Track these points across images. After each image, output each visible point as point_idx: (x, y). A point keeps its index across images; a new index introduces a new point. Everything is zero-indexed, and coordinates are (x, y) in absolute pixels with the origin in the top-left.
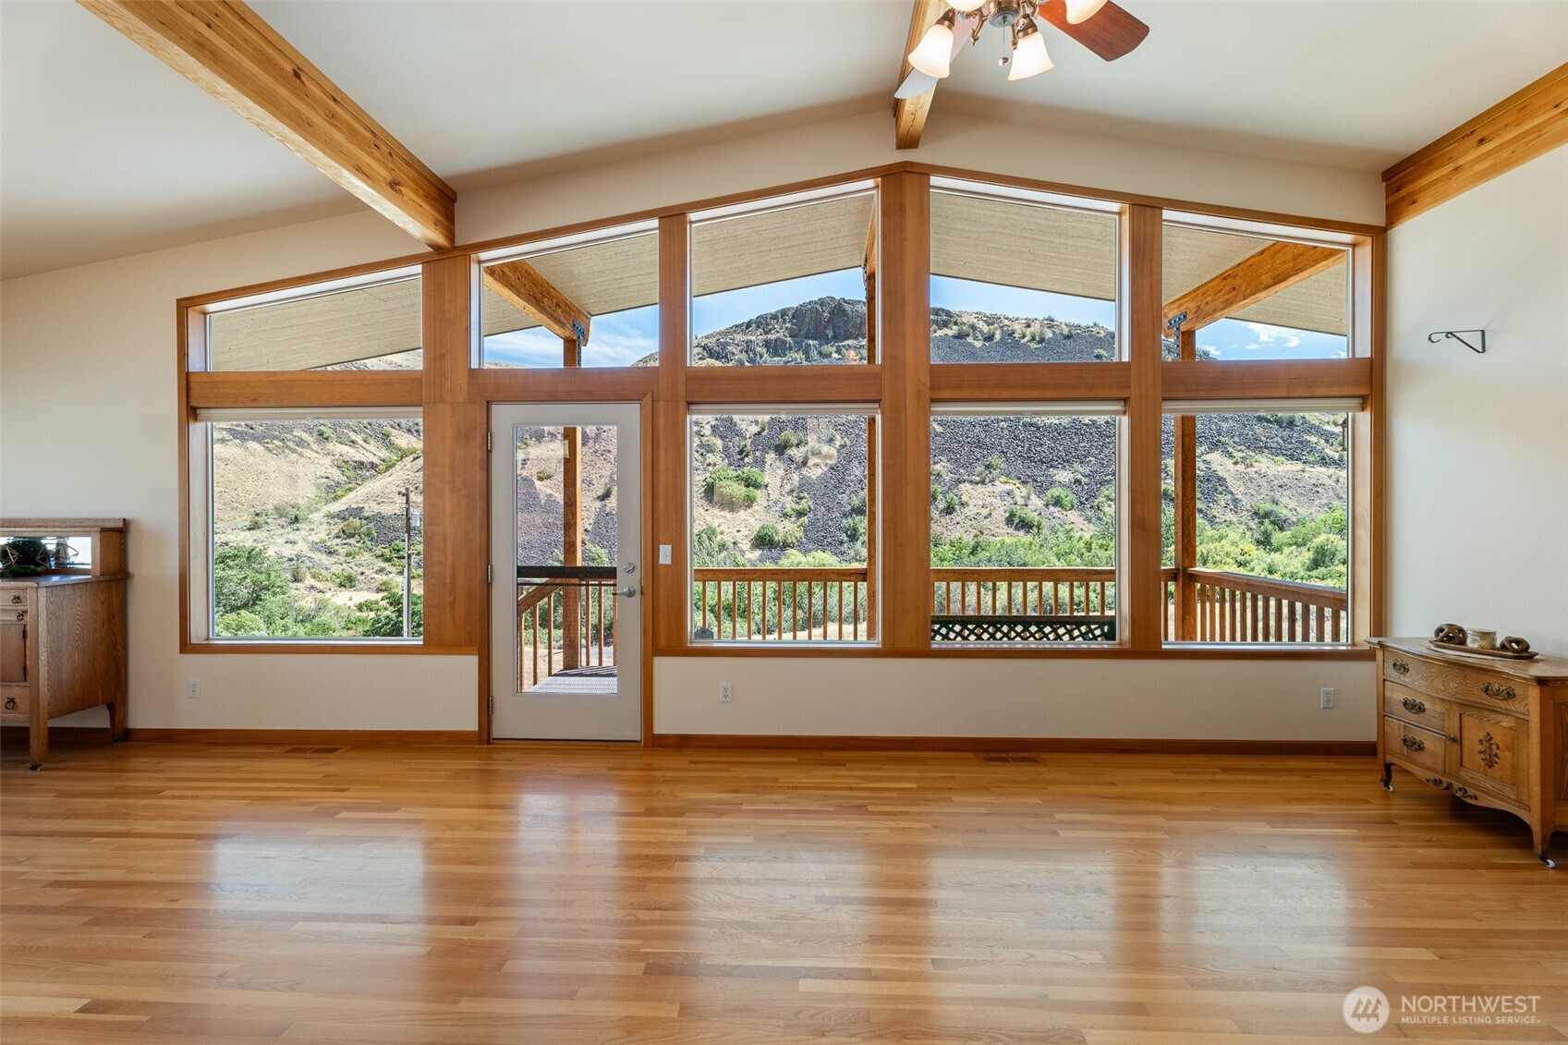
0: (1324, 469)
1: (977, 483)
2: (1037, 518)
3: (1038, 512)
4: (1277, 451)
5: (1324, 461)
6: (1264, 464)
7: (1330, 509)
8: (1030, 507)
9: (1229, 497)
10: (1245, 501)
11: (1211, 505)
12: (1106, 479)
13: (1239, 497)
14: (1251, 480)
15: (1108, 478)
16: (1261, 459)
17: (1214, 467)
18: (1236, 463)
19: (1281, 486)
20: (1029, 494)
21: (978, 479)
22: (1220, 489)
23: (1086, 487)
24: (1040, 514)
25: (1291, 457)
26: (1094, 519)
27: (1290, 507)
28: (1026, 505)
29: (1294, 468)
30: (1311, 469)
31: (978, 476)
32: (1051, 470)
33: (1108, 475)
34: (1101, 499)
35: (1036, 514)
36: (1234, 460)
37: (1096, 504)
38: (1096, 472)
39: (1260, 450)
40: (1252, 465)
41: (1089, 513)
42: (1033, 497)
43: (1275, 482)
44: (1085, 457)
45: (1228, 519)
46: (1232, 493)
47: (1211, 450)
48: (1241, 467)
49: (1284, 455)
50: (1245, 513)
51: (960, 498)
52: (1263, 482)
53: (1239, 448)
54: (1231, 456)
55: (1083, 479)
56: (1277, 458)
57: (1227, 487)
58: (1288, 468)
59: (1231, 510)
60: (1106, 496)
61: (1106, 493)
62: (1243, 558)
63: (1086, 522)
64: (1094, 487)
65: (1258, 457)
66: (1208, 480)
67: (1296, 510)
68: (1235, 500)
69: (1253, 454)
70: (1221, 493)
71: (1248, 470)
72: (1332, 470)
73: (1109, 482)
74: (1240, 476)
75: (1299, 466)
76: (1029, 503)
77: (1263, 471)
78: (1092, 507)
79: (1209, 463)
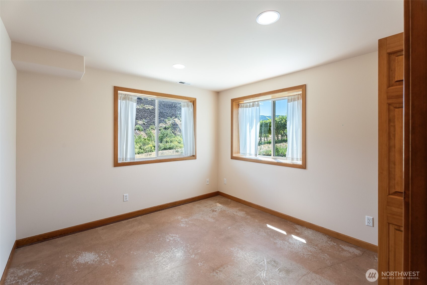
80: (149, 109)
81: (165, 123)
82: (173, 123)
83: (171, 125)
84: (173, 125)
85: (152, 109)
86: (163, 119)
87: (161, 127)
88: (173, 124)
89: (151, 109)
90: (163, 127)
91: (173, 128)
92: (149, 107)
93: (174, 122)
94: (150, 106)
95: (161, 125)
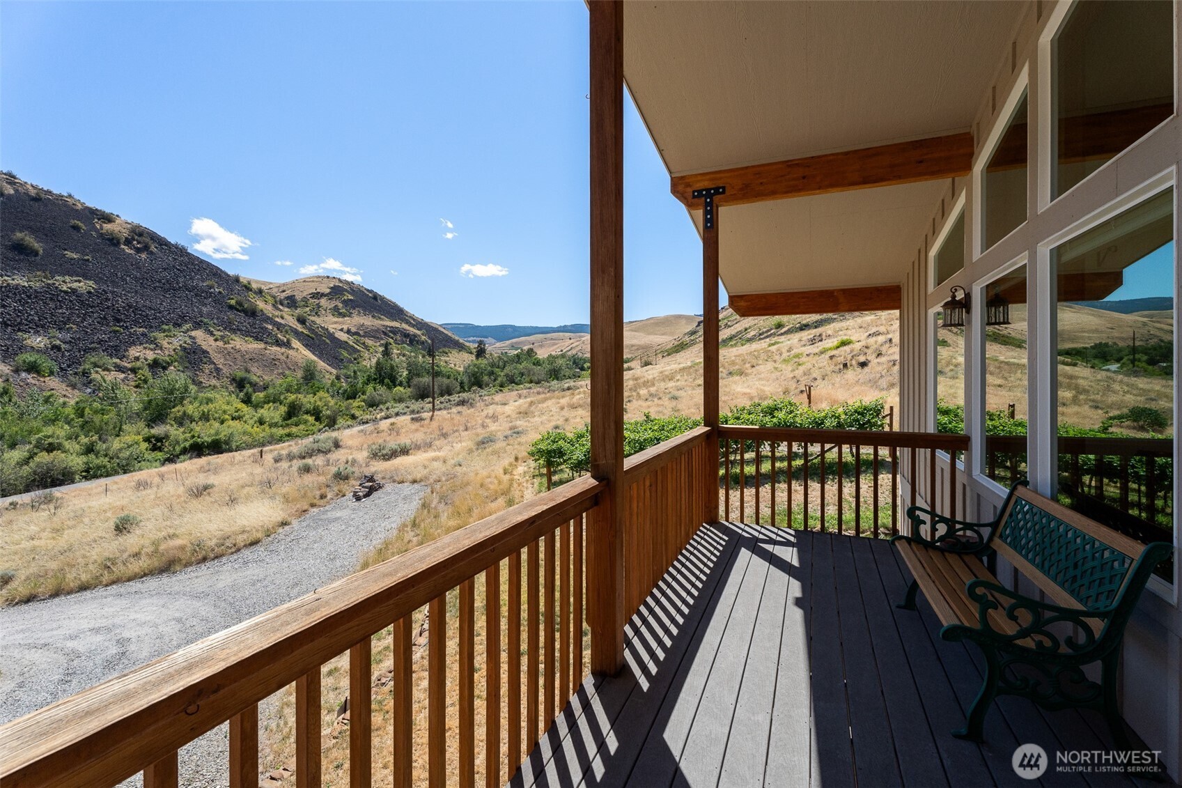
0: (278, 349)
2: (3, 385)
3: (5, 378)
4: (247, 334)
5: (278, 343)
6: (239, 343)
7: (284, 376)
9: (213, 366)
10: (225, 370)
11: (198, 373)
12: (90, 346)
13: (221, 366)
14: (229, 353)
16: (236, 338)
17: (199, 341)
18: (216, 340)
19: (251, 359)
22: (205, 360)
23: (67, 353)
24: (8, 380)
25: (257, 339)
26: (79, 385)
27: (258, 374)
29: (259, 347)
30: (271, 348)
32: (20, 334)
33: (94, 343)
34: (87, 366)
35: (1, 380)
36: (215, 337)
37: (80, 370)
38: (79, 339)
39: (234, 331)
40: (229, 343)
41: (71, 378)
43: (247, 356)
44: (65, 324)
45: (212, 384)
46: (214, 363)
47: (195, 328)
48: (220, 344)
49: (251, 336)
50: (226, 379)
52: (238, 356)
53: (218, 328)
54: (212, 334)
55: (63, 346)
56: (247, 338)
57: (210, 358)
58: (256, 346)
59: (214, 377)
60: (92, 363)
61: (93, 360)
62: (237, 414)
63: (69, 388)
64: (77, 353)
65: (233, 336)
66: (194, 352)
67: (262, 377)
68: (218, 370)
69: (229, 334)
70: (206, 363)
71: (226, 346)
72: (283, 350)
73: (94, 349)
74: (219, 350)
75: (262, 345)
77: (238, 347)
78: (76, 373)
79: (194, 338)
80: (74, 291)
81: (152, 346)
82: (186, 345)
83: (181, 353)
84: (188, 353)
85: (89, 292)
86: (141, 329)
87: (137, 359)
88: (185, 348)
89: (82, 294)
90: (146, 360)
91: (187, 365)
92: (75, 285)
93: (189, 341)
94: (80, 281)
95: (138, 354)
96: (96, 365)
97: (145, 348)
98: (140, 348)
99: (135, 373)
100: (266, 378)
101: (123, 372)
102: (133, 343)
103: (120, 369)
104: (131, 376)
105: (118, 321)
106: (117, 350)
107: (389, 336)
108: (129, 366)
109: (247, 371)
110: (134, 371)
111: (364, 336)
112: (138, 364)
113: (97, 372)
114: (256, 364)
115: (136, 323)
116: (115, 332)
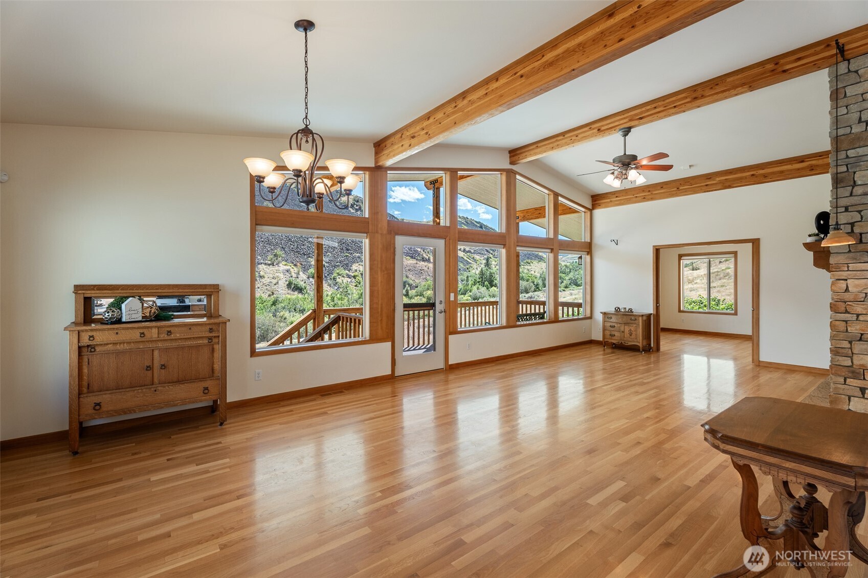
0: (423, 263)
1: (269, 265)
2: (304, 285)
3: (304, 281)
4: (407, 254)
5: (423, 260)
7: (426, 280)
8: (299, 278)
15: (337, 264)
19: (409, 270)
20: (299, 272)
21: (269, 262)
23: (327, 268)
24: (305, 282)
25: (412, 257)
26: (332, 285)
27: (413, 279)
28: (298, 278)
29: (413, 262)
30: (419, 263)
31: (270, 261)
32: (309, 259)
33: (337, 262)
34: (335, 275)
35: (303, 282)
37: (332, 277)
38: (332, 261)
41: (329, 281)
42: (301, 273)
43: (407, 268)
44: (326, 253)
49: (409, 256)
51: (259, 273)
55: (326, 264)
56: (407, 258)
60: (337, 273)
61: (338, 271)
63: (328, 287)
72: (426, 264)
73: (338, 266)
75: (414, 261)
76: (299, 276)
78: (331, 279)
96: (339, 275)
97: (359, 265)
98: (357, 264)
99: (355, 278)
100: (416, 281)
101: (350, 278)
102: (354, 262)
103: (349, 276)
104: (354, 280)
105: (348, 250)
106: (347, 267)
107: (490, 253)
108: (353, 275)
109: (407, 277)
110: (354, 277)
111: (474, 253)
112: (356, 274)
113: (339, 278)
114: (411, 273)
115: (355, 251)
116: (347, 256)
